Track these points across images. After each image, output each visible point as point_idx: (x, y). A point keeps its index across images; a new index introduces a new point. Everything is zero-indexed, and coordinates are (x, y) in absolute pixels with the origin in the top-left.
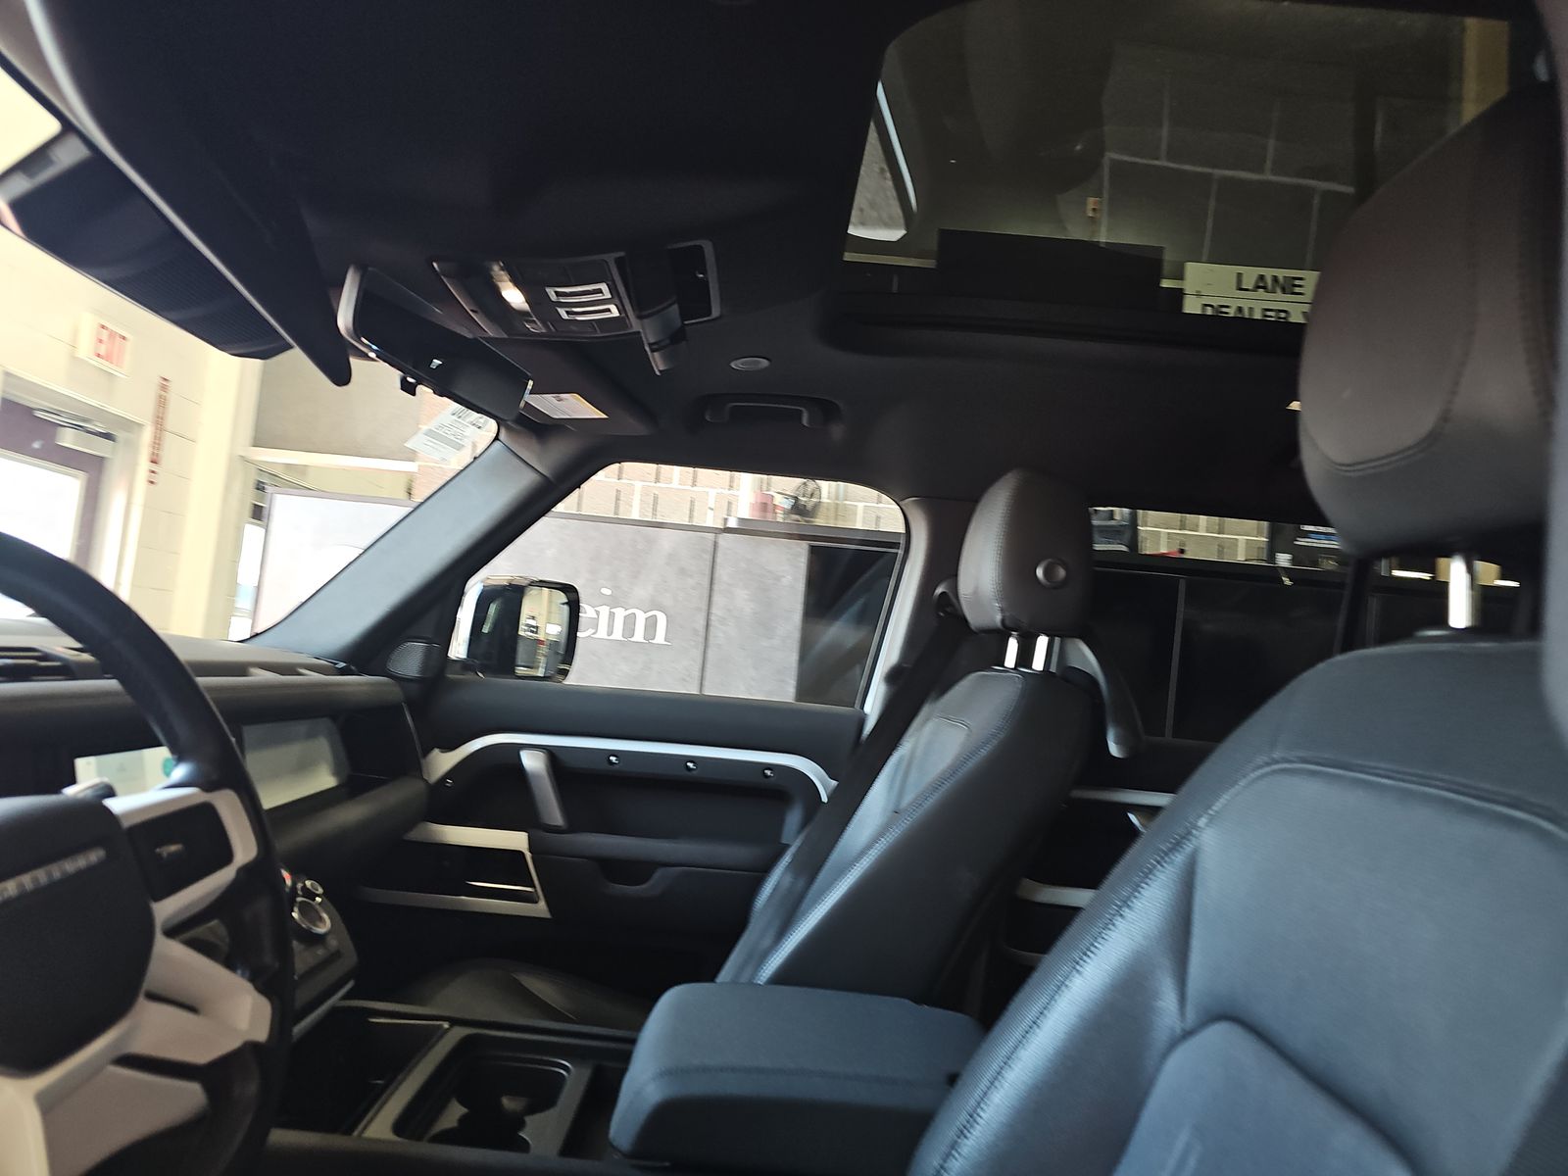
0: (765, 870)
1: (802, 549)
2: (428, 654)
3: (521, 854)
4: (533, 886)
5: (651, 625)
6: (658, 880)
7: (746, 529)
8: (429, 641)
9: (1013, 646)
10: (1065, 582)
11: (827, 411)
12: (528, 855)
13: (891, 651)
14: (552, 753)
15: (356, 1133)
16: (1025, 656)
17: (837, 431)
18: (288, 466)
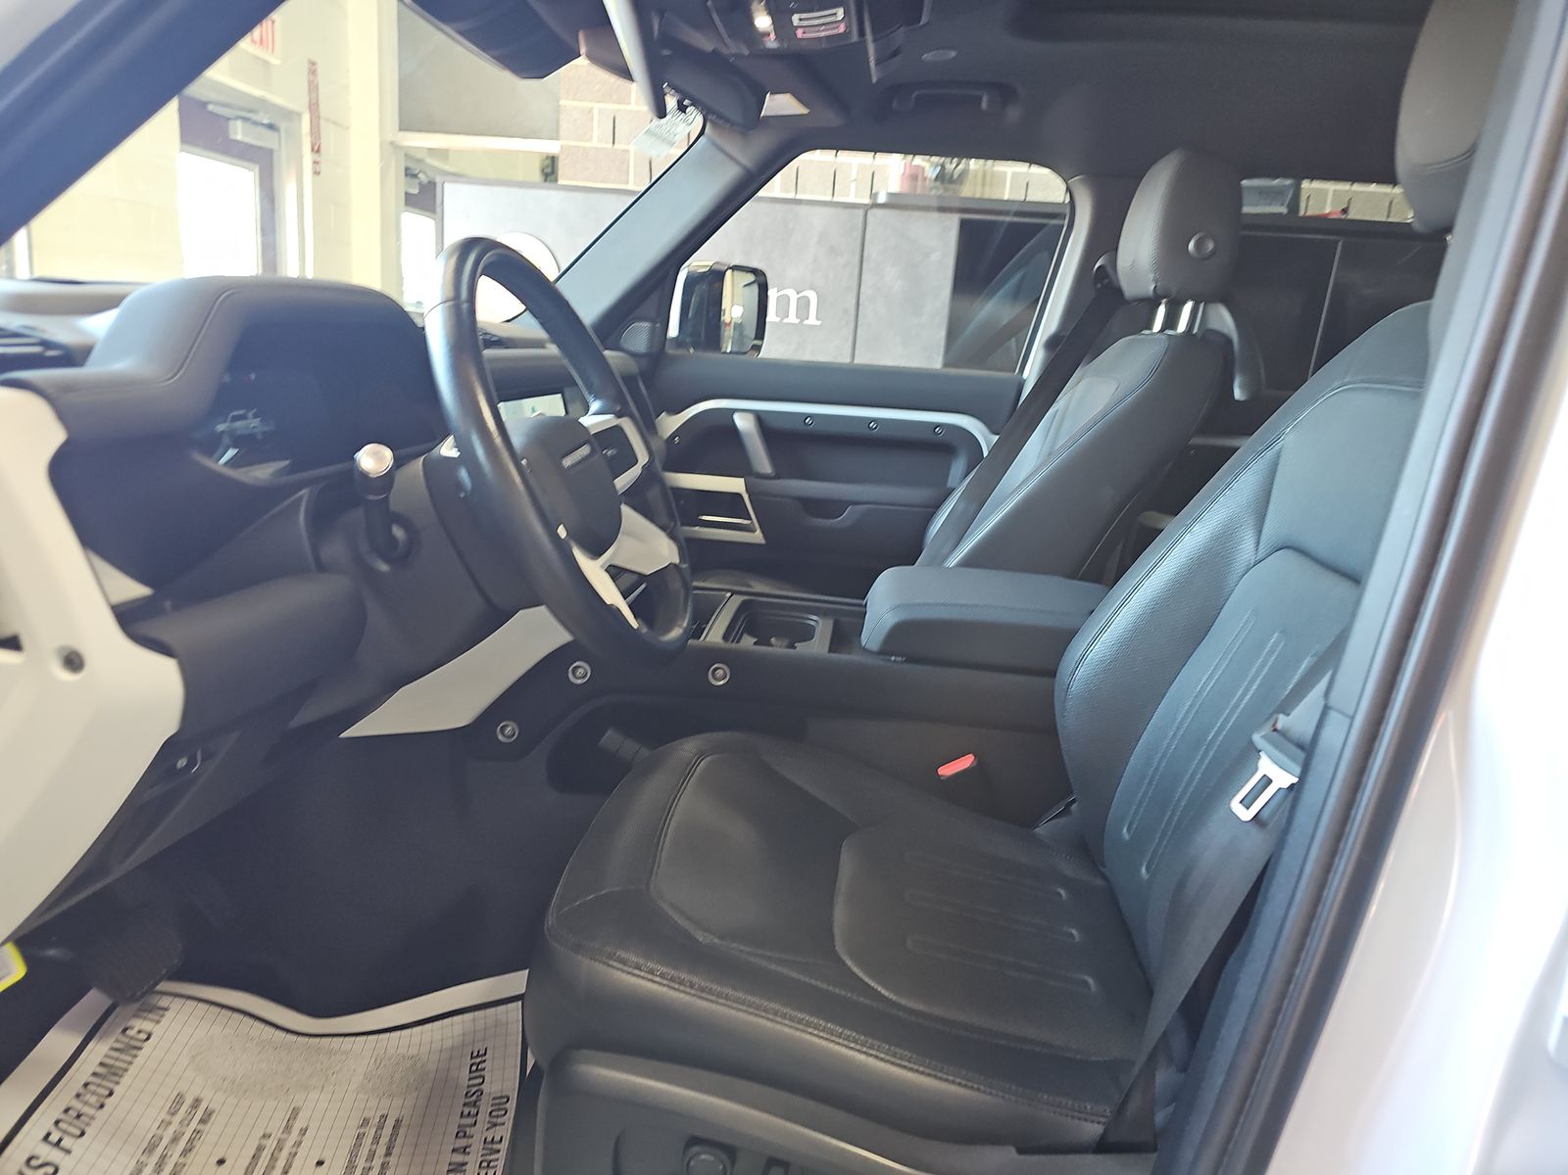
0: (937, 506)
1: (953, 222)
2: (653, 332)
3: (739, 495)
4: (751, 519)
5: (803, 304)
6: (848, 516)
7: (895, 203)
8: (654, 322)
9: (1161, 311)
10: (1213, 253)
11: (1005, 93)
12: (746, 497)
13: (1051, 320)
14: (759, 417)
15: (702, 638)
16: (1171, 321)
17: (1014, 113)
18: (431, 151)
